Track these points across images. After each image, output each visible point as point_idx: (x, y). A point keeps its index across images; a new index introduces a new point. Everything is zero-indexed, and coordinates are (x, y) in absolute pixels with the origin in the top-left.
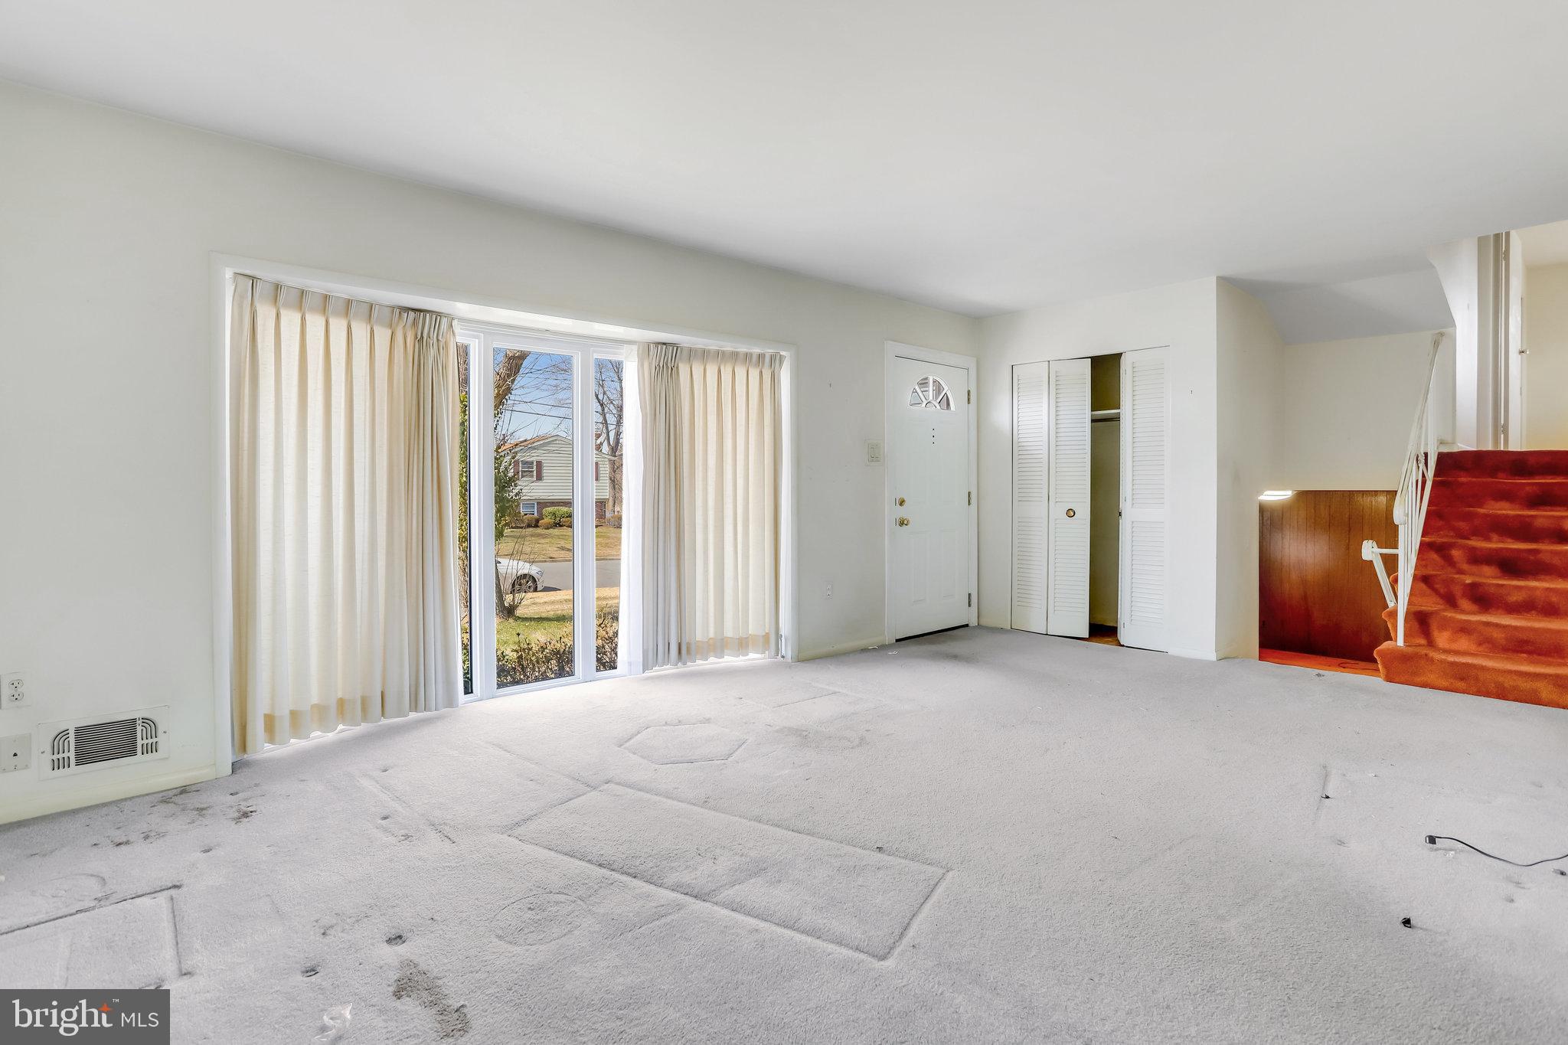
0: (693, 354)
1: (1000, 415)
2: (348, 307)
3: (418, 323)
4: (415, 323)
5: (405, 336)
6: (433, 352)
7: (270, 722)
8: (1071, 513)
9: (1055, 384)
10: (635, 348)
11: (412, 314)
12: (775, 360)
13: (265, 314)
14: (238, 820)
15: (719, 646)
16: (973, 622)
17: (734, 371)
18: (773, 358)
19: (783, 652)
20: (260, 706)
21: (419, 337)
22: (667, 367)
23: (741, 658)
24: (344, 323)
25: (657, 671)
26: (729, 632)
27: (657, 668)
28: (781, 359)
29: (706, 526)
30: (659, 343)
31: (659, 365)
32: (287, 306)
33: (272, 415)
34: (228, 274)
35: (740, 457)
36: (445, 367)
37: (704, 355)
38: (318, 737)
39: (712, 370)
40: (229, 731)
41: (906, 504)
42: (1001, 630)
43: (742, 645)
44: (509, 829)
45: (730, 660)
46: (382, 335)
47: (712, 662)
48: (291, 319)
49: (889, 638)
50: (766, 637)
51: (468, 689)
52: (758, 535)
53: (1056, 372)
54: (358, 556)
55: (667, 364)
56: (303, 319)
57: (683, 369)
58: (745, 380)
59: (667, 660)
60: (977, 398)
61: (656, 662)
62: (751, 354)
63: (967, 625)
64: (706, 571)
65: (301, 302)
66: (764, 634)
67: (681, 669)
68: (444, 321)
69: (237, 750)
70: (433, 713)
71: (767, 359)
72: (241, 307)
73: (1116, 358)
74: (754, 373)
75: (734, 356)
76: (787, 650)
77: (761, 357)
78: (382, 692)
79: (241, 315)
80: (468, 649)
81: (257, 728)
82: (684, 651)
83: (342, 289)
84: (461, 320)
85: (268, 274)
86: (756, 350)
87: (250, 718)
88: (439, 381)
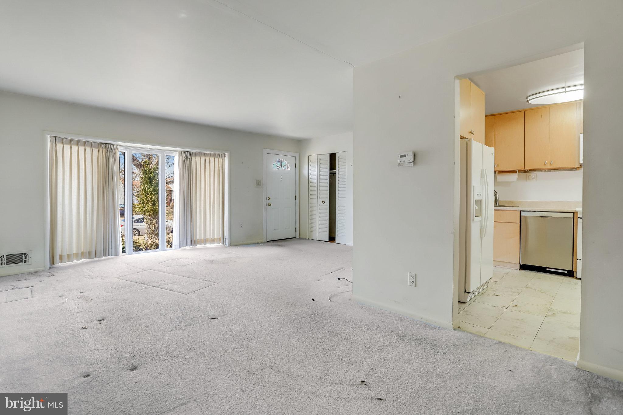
0: (196, 154)
1: (305, 172)
2: (84, 143)
3: (106, 147)
4: (105, 147)
5: (103, 151)
6: (111, 155)
7: (61, 257)
8: (324, 202)
9: (320, 162)
10: (177, 152)
11: (104, 145)
12: (223, 156)
13: (60, 146)
14: (49, 277)
15: (205, 241)
16: (298, 237)
17: (210, 159)
18: (222, 155)
19: (226, 243)
20: (58, 252)
21: (107, 151)
22: (188, 158)
23: (212, 245)
24: (83, 148)
25: (184, 248)
26: (208, 237)
27: (184, 247)
28: (225, 155)
29: (200, 205)
30: (185, 151)
31: (185, 157)
32: (66, 144)
33: (62, 174)
34: (49, 136)
35: (212, 185)
36: (115, 160)
37: (200, 155)
38: (75, 262)
39: (203, 159)
40: (49, 258)
41: (270, 200)
42: (305, 239)
43: (213, 241)
44: (118, 278)
45: (208, 245)
46: (95, 151)
47: (203, 246)
48: (67, 147)
49: (264, 240)
50: (220, 239)
51: (124, 252)
52: (217, 208)
53: (320, 158)
54: (88, 212)
55: (188, 157)
56: (71, 147)
57: (193, 159)
58: (214, 162)
59: (187, 245)
60: (298, 166)
61: (184, 245)
62: (215, 154)
63: (295, 238)
64: (200, 219)
65: (70, 142)
66: (219, 238)
67: (191, 247)
68: (115, 146)
69: (51, 263)
70: (111, 257)
71: (221, 155)
72: (52, 145)
73: (335, 154)
74: (217, 160)
75: (210, 155)
76: (227, 242)
77: (219, 155)
78: (95, 251)
79: (52, 148)
80: (124, 241)
81: (57, 258)
82: (193, 242)
83: (83, 139)
84: (120, 146)
85: (60, 136)
86: (217, 153)
87: (55, 255)
88: (113, 164)
